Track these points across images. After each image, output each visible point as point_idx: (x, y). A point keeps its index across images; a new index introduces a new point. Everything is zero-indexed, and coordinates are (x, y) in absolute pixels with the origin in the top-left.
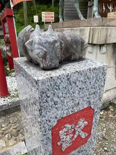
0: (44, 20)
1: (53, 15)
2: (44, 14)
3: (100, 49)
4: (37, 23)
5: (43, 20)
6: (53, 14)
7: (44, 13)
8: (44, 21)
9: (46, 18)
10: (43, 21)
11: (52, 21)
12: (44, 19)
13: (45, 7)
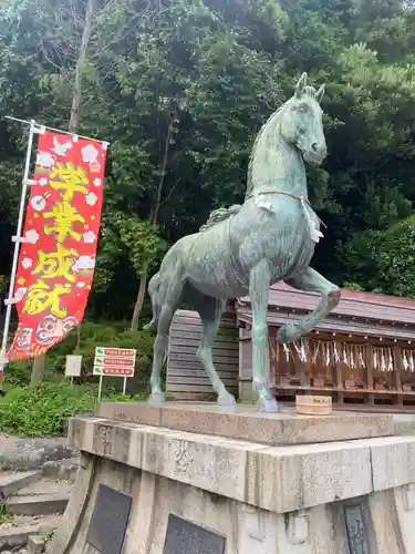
0: (99, 369)
1: (134, 358)
2: (101, 353)
3: (287, 524)
4: (75, 378)
5: (97, 370)
6: (132, 355)
7: (103, 349)
8: (102, 374)
9: (109, 366)
10: (95, 373)
11: (125, 376)
12: (101, 368)
13: (110, 329)
